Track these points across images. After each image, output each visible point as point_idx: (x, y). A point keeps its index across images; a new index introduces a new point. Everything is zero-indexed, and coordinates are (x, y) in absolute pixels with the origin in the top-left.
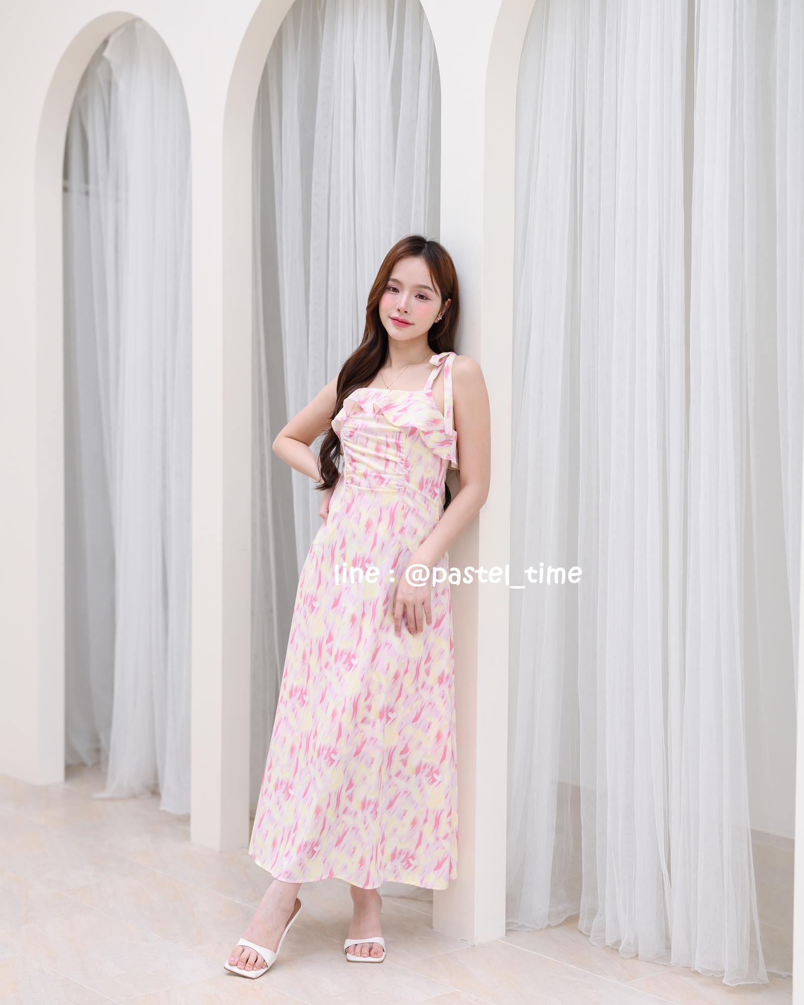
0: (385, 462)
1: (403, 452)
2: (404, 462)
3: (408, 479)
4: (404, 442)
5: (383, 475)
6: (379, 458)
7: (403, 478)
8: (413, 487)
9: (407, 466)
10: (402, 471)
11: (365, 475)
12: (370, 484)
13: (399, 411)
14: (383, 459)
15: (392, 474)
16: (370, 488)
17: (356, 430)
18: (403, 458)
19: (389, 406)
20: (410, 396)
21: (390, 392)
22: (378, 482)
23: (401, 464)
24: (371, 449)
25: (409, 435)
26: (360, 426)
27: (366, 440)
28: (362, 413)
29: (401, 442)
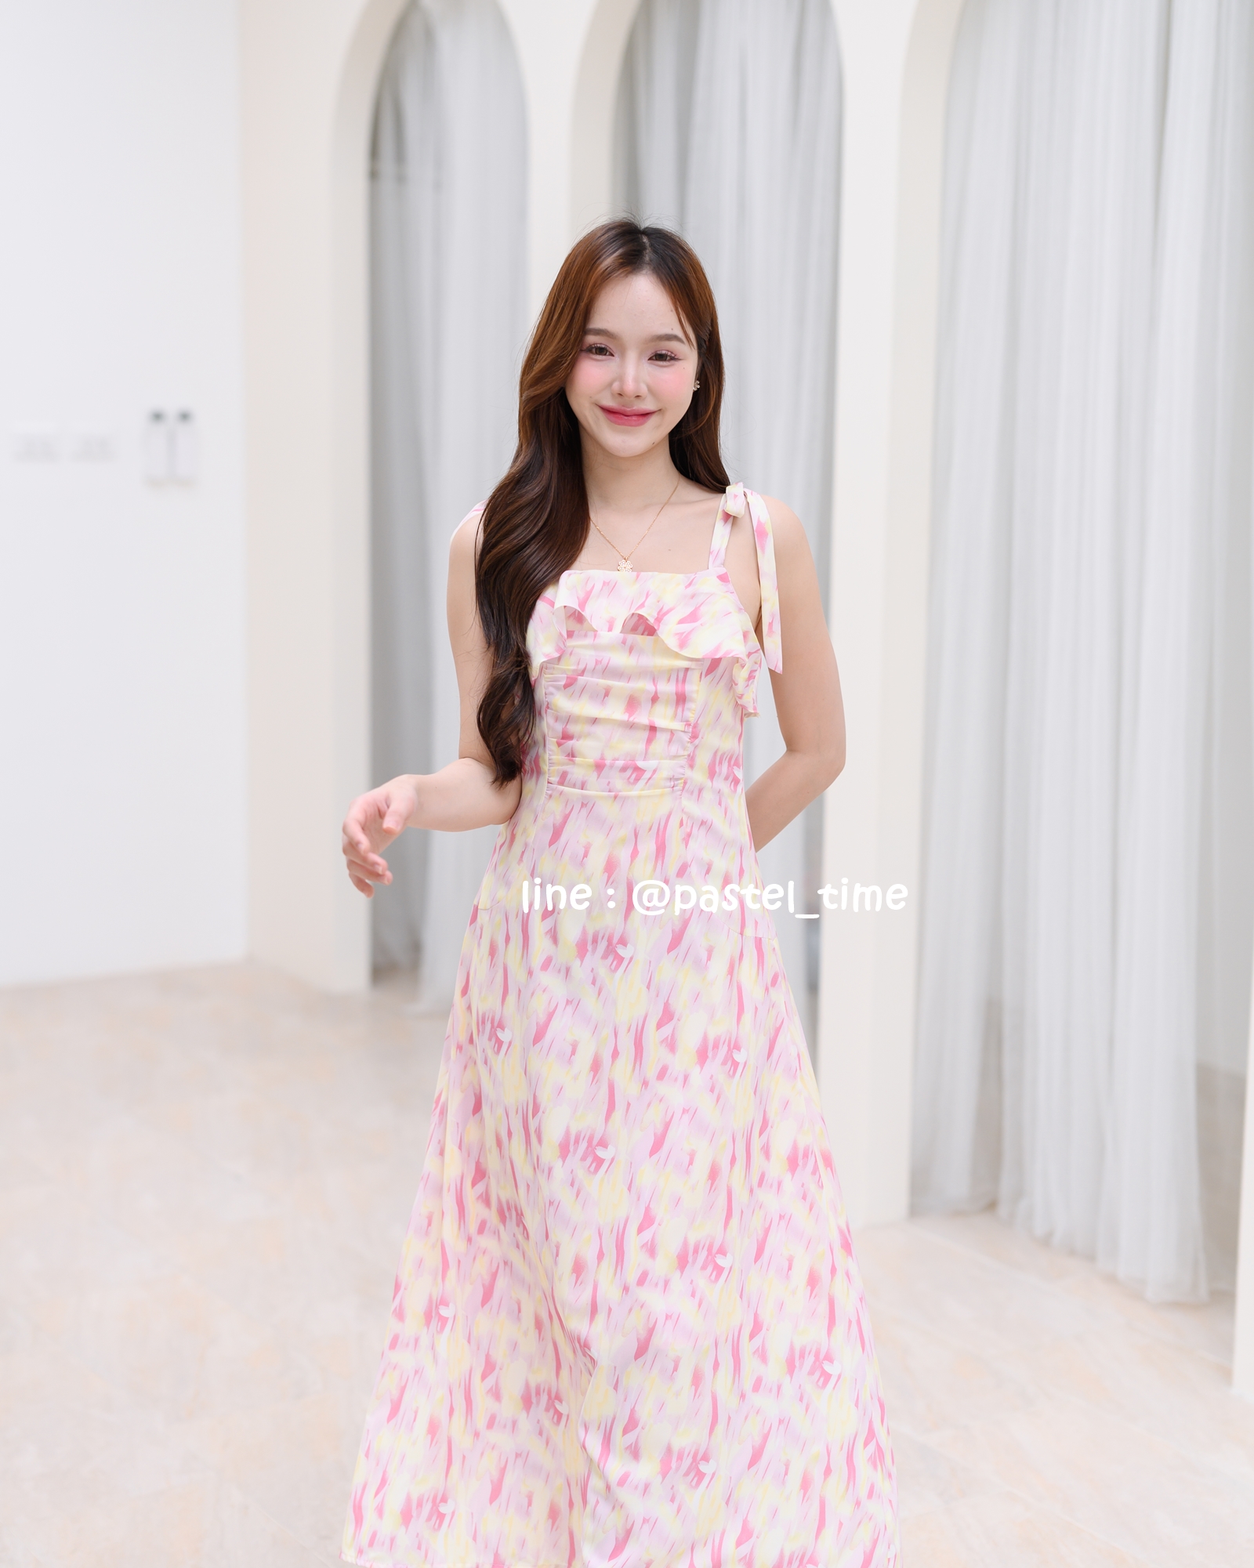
0: (645, 734)
1: (689, 709)
2: (691, 730)
3: (691, 762)
4: (695, 688)
5: (640, 764)
6: (632, 726)
7: (683, 762)
8: (698, 776)
9: (694, 736)
10: (684, 749)
11: (599, 767)
12: (609, 782)
13: (681, 622)
14: (644, 727)
15: (662, 761)
16: (610, 791)
17: (582, 673)
18: (687, 721)
19: (661, 613)
20: (690, 584)
21: (638, 577)
22: (629, 778)
23: (682, 734)
24: (615, 711)
25: (707, 674)
26: (591, 665)
27: (604, 691)
28: (591, 634)
29: (688, 689)
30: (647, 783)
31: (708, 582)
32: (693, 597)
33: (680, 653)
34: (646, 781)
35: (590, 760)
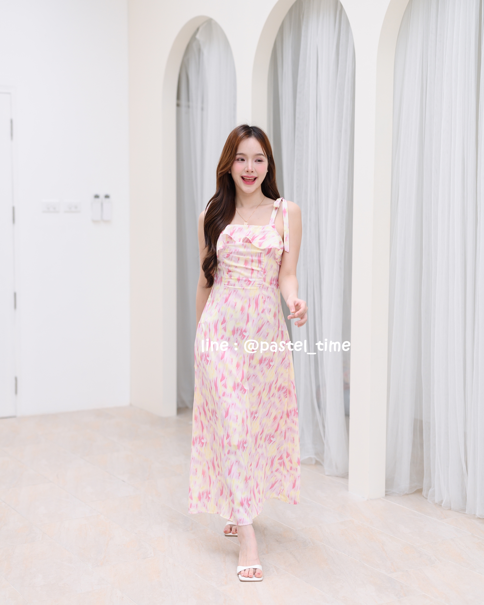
0: (251, 271)
2: (263, 270)
3: (264, 280)
4: (263, 258)
5: (250, 279)
6: (247, 268)
7: (262, 279)
8: (267, 284)
9: (265, 272)
10: (262, 276)
11: (239, 280)
12: (241, 284)
13: (260, 239)
14: (250, 269)
15: (256, 278)
16: (242, 287)
17: (231, 253)
18: (262, 268)
19: (254, 237)
20: (263, 229)
21: (249, 227)
22: (247, 283)
23: (261, 272)
24: (241, 264)
25: (267, 254)
26: (234, 251)
27: (238, 259)
28: (234, 242)
29: (261, 258)
31: (269, 228)
32: (264, 232)
33: (259, 248)
34: (252, 285)
35: (236, 278)
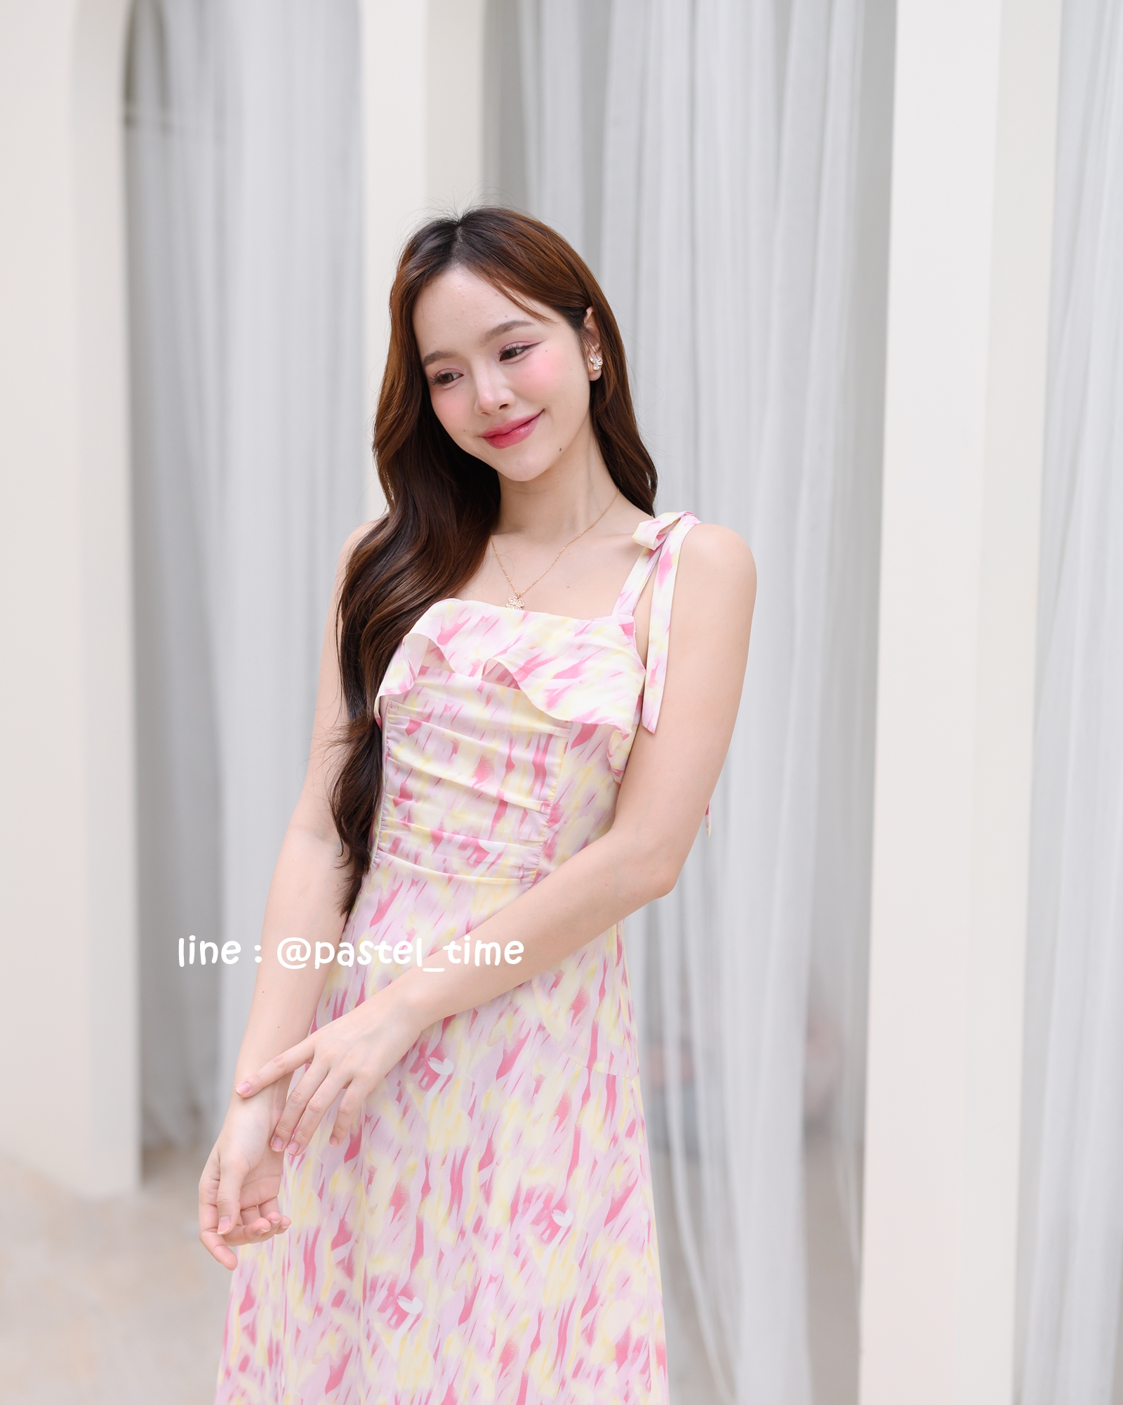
0: (493, 809)
1: (549, 786)
2: (549, 811)
3: (549, 850)
4: (557, 760)
5: (483, 843)
6: (479, 796)
7: (537, 849)
9: (554, 819)
10: (540, 834)
11: (436, 839)
12: (445, 860)
13: (558, 676)
14: (492, 799)
15: (511, 842)
16: (445, 871)
17: (428, 718)
18: (546, 800)
19: (533, 663)
20: (582, 632)
21: (523, 617)
22: (469, 858)
23: (537, 815)
24: (461, 773)
25: (574, 745)
26: (439, 710)
27: (450, 747)
28: (446, 673)
29: (550, 760)
30: (489, 868)
32: (579, 647)
33: (547, 713)
34: (488, 866)
35: (427, 829)
